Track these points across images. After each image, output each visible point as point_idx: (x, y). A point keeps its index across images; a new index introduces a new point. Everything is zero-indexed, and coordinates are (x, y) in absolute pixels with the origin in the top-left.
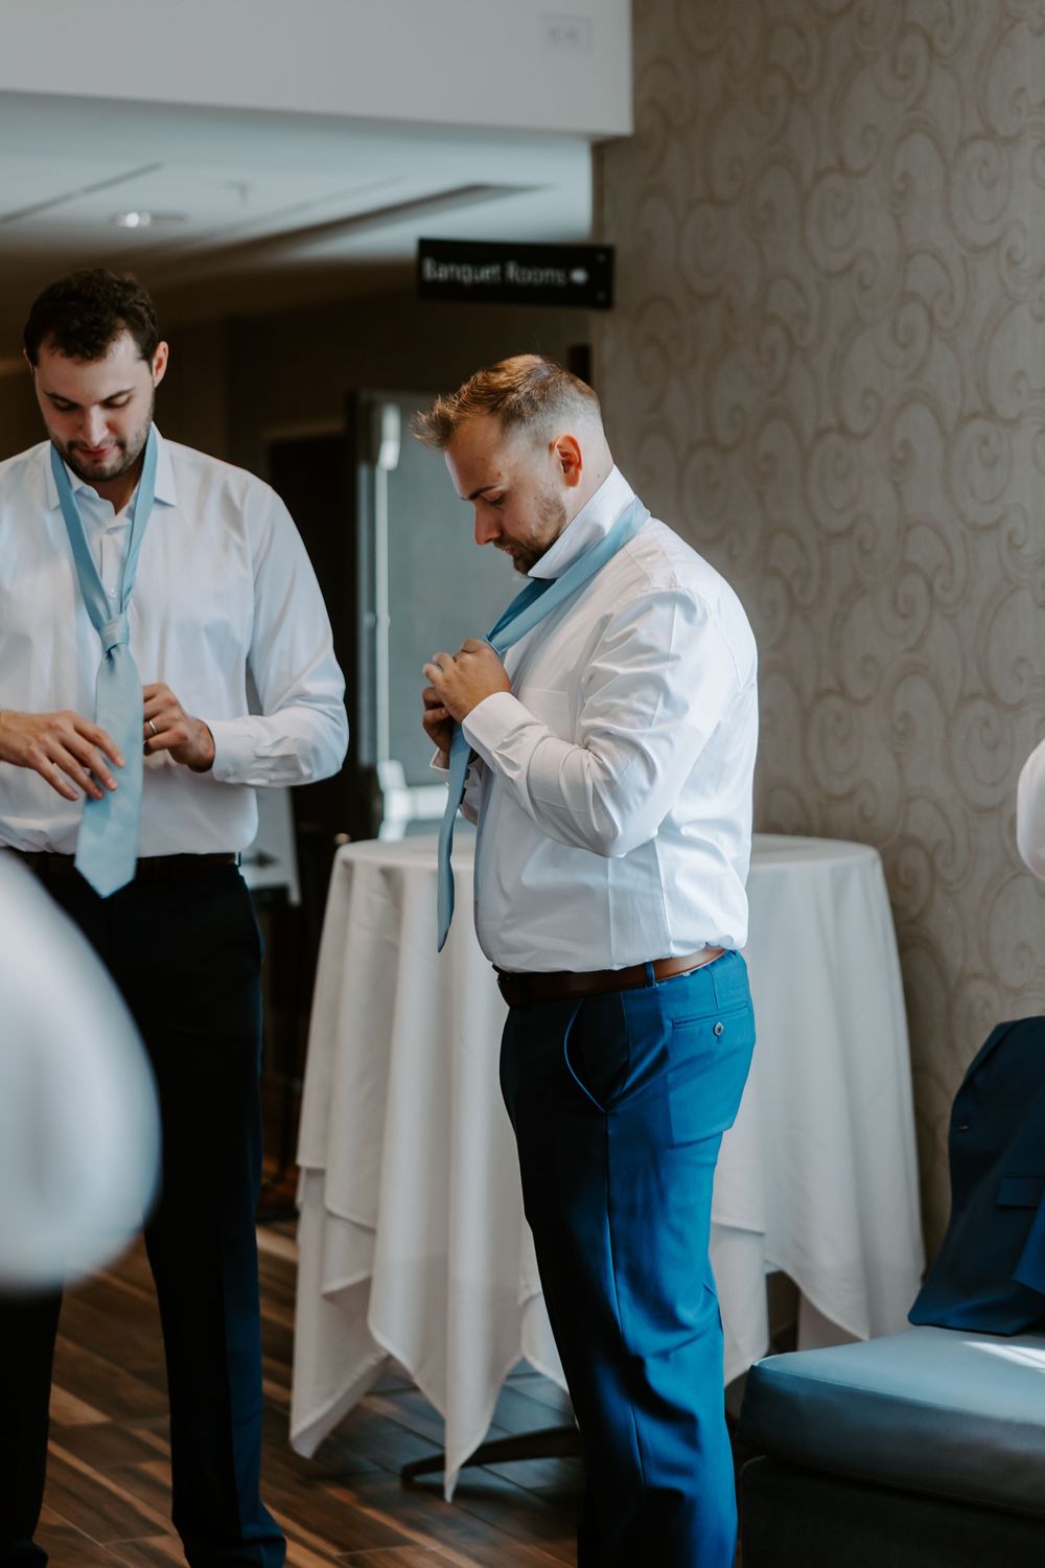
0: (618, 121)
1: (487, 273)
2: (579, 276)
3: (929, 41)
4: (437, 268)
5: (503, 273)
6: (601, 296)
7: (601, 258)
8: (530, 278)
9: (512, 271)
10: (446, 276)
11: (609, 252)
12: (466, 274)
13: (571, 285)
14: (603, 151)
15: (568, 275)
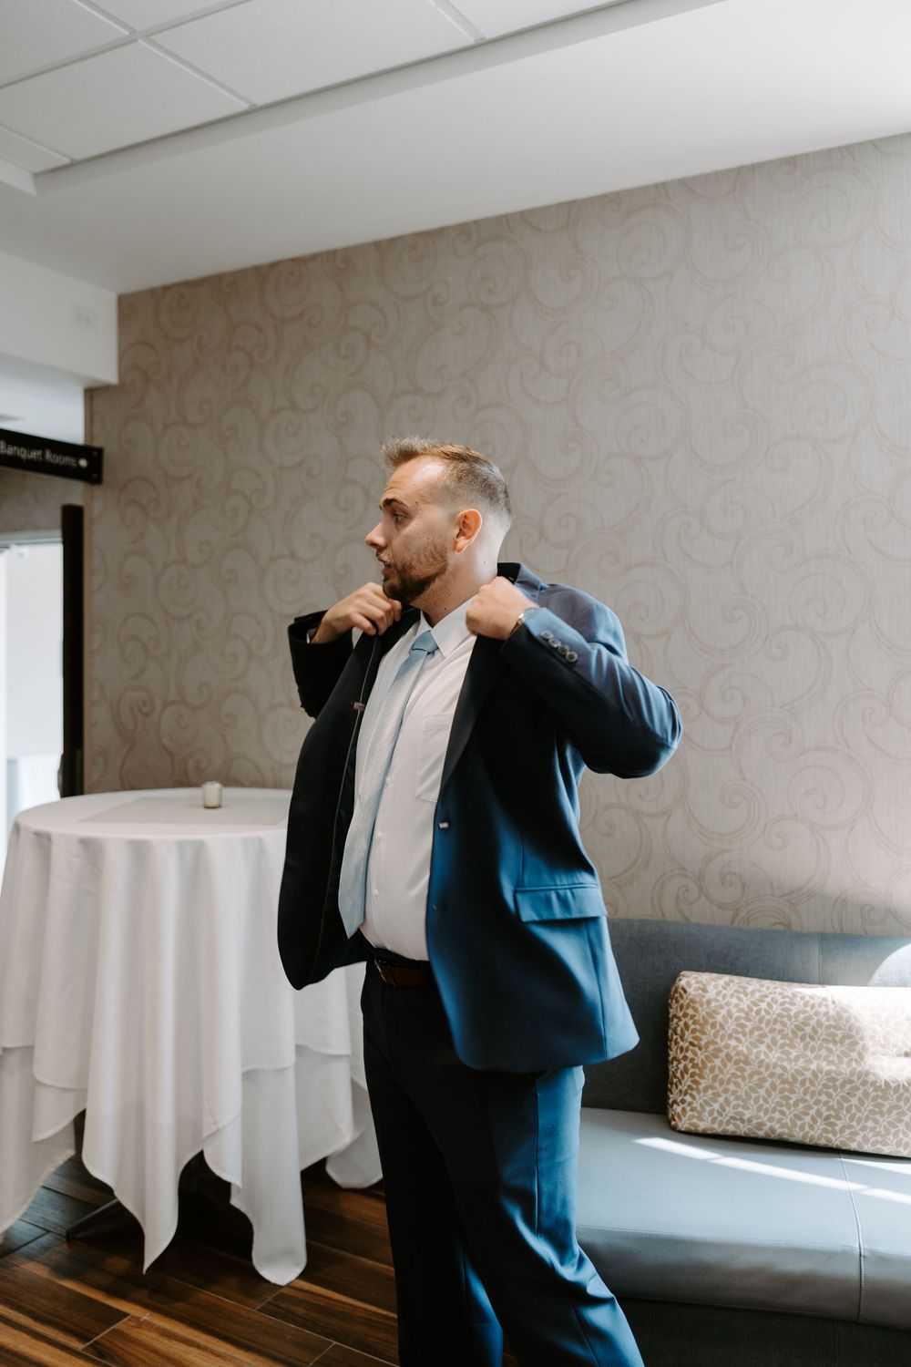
0: (109, 375)
1: (35, 454)
2: (83, 463)
3: (368, 339)
4: (7, 447)
5: (43, 455)
6: (95, 476)
7: (95, 454)
8: (57, 461)
9: (48, 455)
10: (12, 453)
11: (100, 451)
12: (23, 453)
13: (79, 467)
14: (93, 394)
15: (77, 462)
